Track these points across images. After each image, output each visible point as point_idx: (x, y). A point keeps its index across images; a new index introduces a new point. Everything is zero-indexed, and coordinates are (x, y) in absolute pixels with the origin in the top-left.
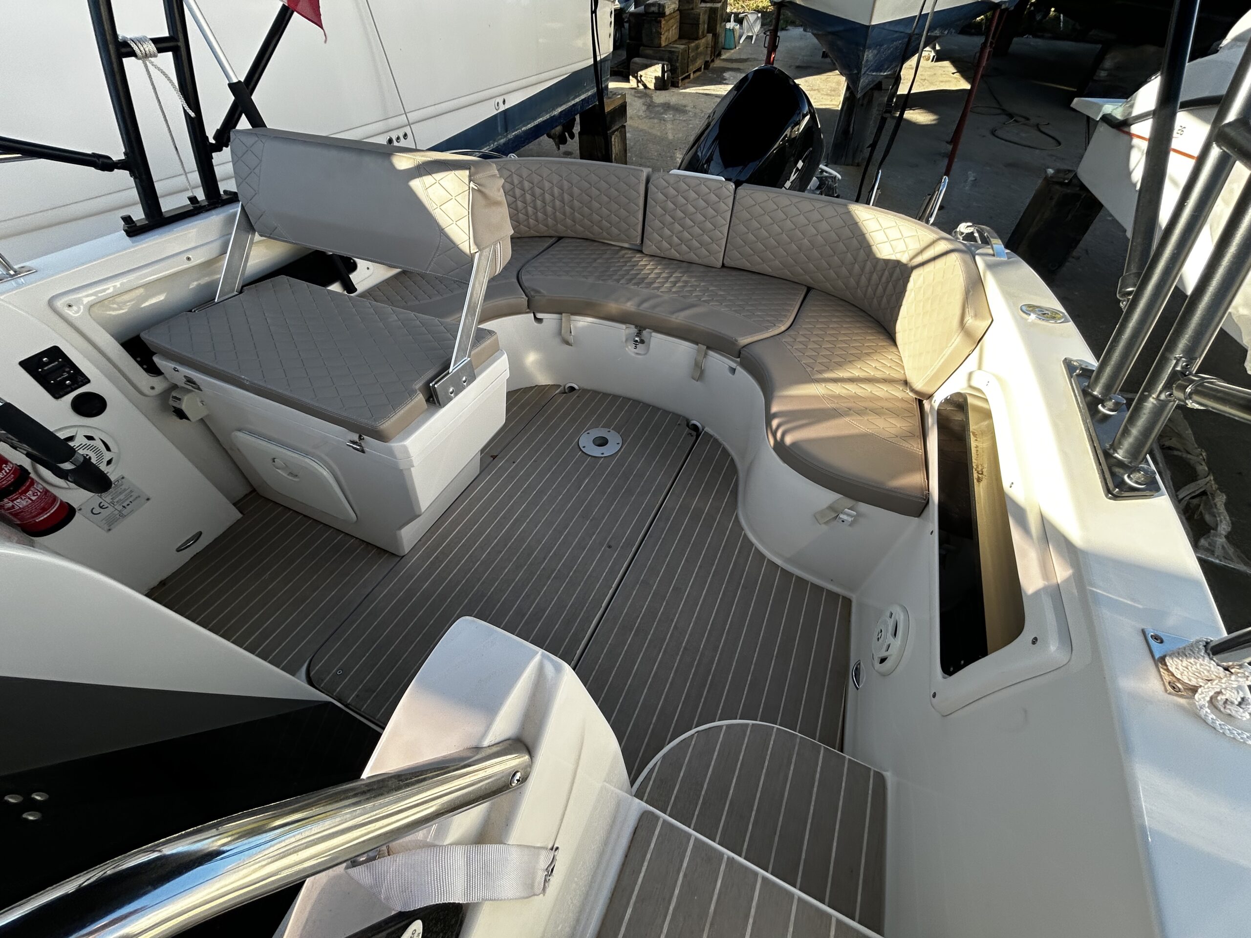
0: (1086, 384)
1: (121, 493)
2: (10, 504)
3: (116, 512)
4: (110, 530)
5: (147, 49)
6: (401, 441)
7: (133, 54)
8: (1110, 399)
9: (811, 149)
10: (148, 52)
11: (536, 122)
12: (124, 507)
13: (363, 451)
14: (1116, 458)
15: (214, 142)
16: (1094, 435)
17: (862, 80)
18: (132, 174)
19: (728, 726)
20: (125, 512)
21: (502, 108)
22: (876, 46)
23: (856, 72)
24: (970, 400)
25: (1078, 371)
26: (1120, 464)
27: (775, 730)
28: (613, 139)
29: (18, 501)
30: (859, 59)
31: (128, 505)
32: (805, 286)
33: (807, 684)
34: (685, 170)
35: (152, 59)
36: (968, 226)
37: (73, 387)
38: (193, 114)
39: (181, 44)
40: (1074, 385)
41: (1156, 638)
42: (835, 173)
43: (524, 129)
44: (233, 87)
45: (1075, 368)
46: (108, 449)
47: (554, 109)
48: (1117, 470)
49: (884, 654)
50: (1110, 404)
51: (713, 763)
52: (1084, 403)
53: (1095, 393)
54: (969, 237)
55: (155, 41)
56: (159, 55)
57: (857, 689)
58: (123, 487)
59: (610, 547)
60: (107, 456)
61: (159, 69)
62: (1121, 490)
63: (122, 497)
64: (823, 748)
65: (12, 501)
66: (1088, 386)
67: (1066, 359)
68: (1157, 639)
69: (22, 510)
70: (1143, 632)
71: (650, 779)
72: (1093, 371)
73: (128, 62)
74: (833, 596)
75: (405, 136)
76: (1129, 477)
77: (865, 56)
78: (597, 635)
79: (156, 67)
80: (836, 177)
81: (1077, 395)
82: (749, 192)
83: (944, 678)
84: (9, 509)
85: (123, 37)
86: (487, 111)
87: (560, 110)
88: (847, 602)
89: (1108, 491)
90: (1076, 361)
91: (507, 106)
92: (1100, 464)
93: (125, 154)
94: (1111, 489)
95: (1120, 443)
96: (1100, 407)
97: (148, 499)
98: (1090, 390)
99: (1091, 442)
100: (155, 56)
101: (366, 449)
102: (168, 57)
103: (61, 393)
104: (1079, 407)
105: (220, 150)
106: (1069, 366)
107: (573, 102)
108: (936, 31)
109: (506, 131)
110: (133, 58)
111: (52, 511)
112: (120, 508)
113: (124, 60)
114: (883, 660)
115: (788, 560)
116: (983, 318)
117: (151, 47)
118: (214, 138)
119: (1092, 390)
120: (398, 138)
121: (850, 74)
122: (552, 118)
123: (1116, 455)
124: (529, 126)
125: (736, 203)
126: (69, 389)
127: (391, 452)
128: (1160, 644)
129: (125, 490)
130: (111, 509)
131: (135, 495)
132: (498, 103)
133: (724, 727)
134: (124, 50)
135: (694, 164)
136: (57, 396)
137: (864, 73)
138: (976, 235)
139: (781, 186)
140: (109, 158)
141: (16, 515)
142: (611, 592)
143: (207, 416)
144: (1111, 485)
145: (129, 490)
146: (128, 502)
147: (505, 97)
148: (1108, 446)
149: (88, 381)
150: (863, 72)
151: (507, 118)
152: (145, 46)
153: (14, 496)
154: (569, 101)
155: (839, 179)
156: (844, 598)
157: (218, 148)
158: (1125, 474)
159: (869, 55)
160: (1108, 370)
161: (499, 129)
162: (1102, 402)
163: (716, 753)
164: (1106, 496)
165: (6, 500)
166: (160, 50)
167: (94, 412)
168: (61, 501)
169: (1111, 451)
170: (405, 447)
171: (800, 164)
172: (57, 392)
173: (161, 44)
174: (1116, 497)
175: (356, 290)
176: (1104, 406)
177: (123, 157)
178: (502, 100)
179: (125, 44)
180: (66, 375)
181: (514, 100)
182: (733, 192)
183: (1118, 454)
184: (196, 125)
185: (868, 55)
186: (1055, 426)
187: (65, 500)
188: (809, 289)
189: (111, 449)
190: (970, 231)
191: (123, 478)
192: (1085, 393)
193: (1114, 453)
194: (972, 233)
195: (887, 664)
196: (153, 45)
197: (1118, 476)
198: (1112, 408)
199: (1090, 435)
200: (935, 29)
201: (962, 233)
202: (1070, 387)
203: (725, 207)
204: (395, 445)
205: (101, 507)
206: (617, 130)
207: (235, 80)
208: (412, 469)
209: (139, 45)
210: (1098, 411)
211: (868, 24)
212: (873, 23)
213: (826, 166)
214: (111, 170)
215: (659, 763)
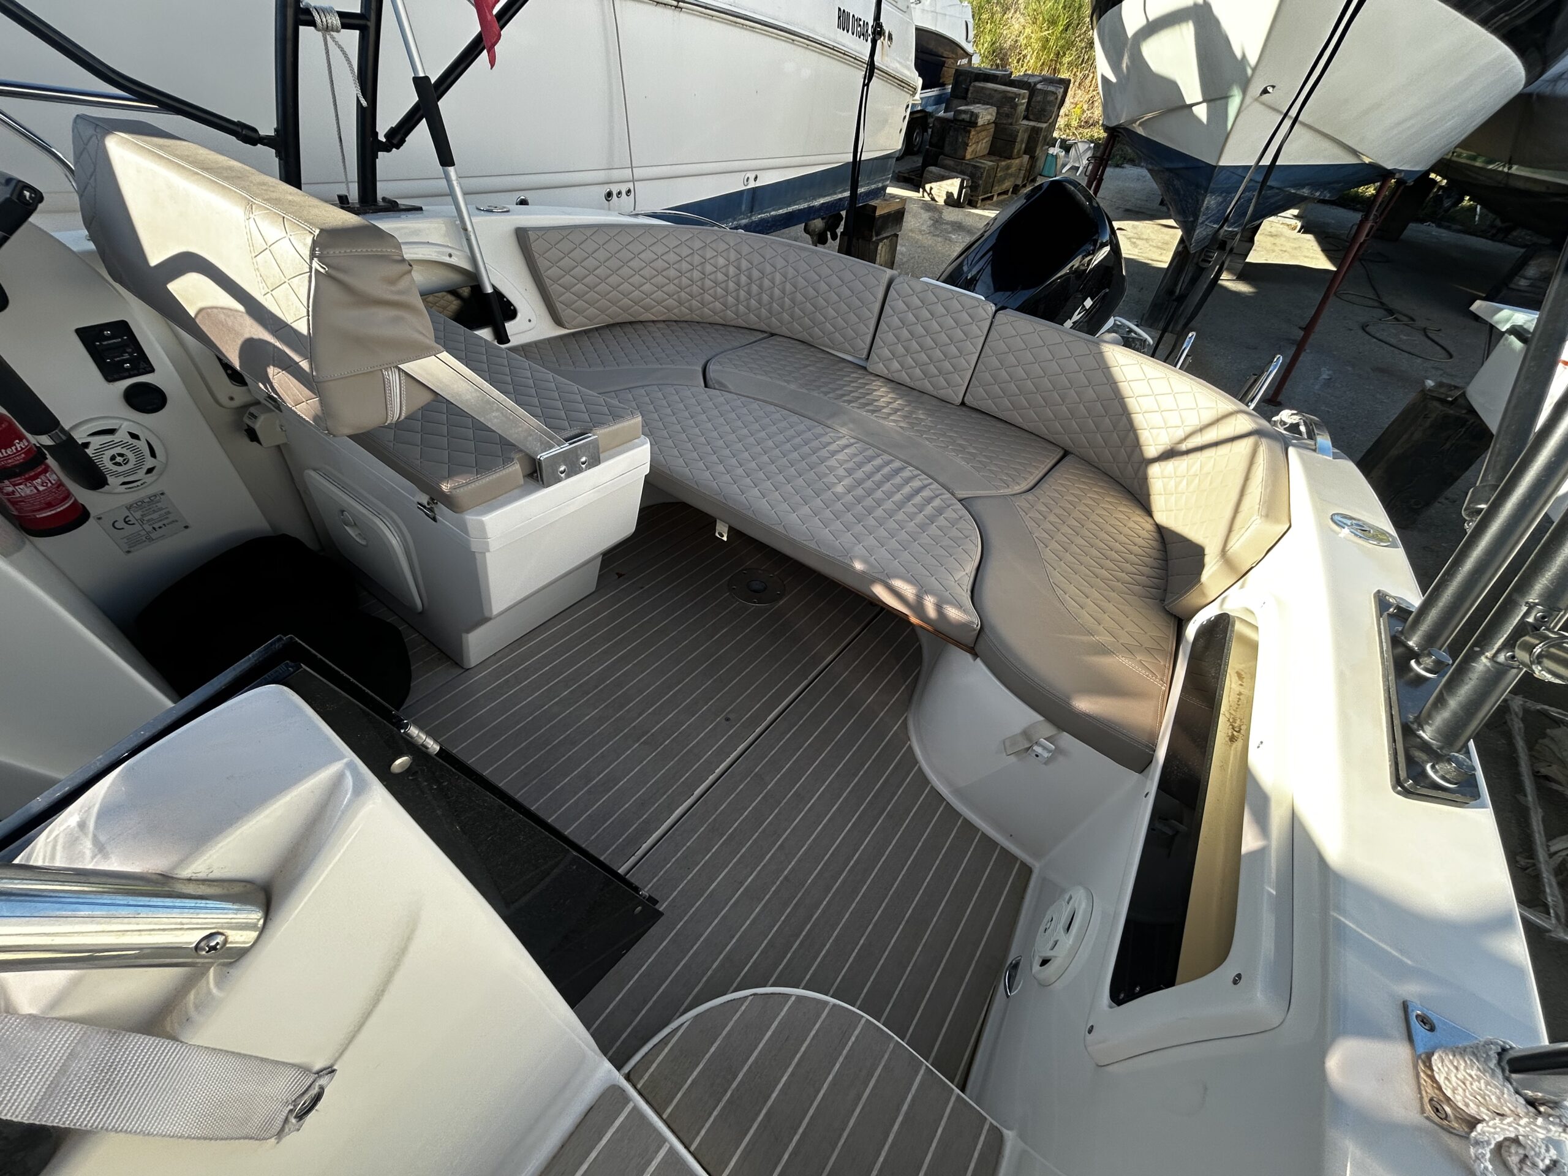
0: (1400, 629)
1: (154, 511)
2: (11, 489)
3: (143, 533)
4: (129, 552)
5: (329, 21)
6: (478, 515)
7: (312, 23)
8: (1430, 655)
9: (1107, 290)
10: (329, 25)
11: (790, 209)
12: (154, 528)
13: (434, 519)
14: (1420, 737)
15: (384, 140)
16: (1394, 698)
17: (1197, 232)
18: (278, 155)
19: (799, 998)
20: (154, 535)
21: (752, 185)
22: (1222, 193)
23: (1192, 219)
24: (1239, 627)
25: (1391, 610)
26: (1425, 747)
27: (863, 1021)
28: (879, 248)
29: (21, 487)
30: (1198, 204)
31: (160, 527)
32: (1063, 448)
33: (940, 970)
34: (943, 282)
35: (334, 34)
36: (1293, 414)
37: (132, 373)
38: (364, 103)
39: (371, 24)
40: (1382, 627)
41: (1424, 1020)
42: (1145, 336)
43: (773, 213)
44: (420, 83)
45: (1390, 605)
46: (153, 454)
47: (815, 199)
48: (1416, 753)
49: (1048, 954)
50: (1428, 661)
51: (761, 1046)
52: (1390, 653)
53: (1411, 643)
54: (1294, 428)
55: (342, 15)
56: (342, 30)
57: (1008, 996)
58: (159, 505)
59: (727, 720)
60: (150, 462)
61: (340, 47)
62: (1416, 782)
63: (155, 516)
64: (924, 1068)
65: (14, 485)
66: (1402, 632)
67: (1379, 591)
68: (1425, 1024)
69: (23, 499)
70: (1405, 1007)
71: (666, 1044)
72: (1412, 612)
73: (303, 30)
74: (1008, 857)
75: (629, 191)
76: (1433, 767)
77: (1206, 202)
78: (676, 830)
79: (336, 43)
80: (1146, 340)
81: (1384, 640)
82: (1011, 319)
83: (1111, 1007)
84: (8, 494)
85: (307, 4)
86: (733, 185)
87: (822, 201)
88: (1026, 871)
89: (1397, 782)
90: (1394, 598)
91: (758, 184)
92: (1394, 741)
93: (276, 130)
94: (1402, 779)
95: (1429, 716)
96: (1413, 663)
97: (186, 527)
98: (1403, 638)
99: (1388, 707)
100: (338, 31)
101: (438, 517)
102: (352, 38)
103: (115, 376)
104: (1382, 657)
105: (389, 151)
106: (1382, 601)
107: (840, 196)
108: (1304, 190)
109: (751, 212)
110: (312, 28)
111: (59, 510)
112: (148, 528)
113: (301, 28)
114: (1045, 962)
115: (958, 792)
116: (1277, 521)
117: (336, 21)
118: (386, 136)
119: (1405, 638)
120: (619, 193)
121: (1185, 222)
122: (810, 208)
123: (1421, 732)
124: (781, 212)
125: (993, 329)
126: (127, 374)
127: (464, 528)
128: (1429, 1033)
129: (161, 509)
130: (137, 527)
131: (171, 518)
132: (748, 178)
133: (793, 998)
134: (303, 17)
135: (954, 278)
136: (109, 378)
137: (1202, 223)
138: (1303, 428)
139: (1062, 323)
140: (255, 130)
141: (14, 503)
142: (712, 778)
143: (285, 444)
144: (1403, 774)
145: (166, 511)
146: (160, 524)
147: (757, 173)
148: (1411, 717)
149: (152, 370)
150: (1200, 221)
151: (756, 197)
152: (328, 17)
153: (18, 480)
154: (835, 194)
155: (1149, 344)
156: (1023, 864)
157: (387, 147)
158: (1428, 762)
159: (1210, 202)
160: (1433, 614)
161: (743, 207)
162: (1416, 656)
163: (769, 1033)
164: (1394, 788)
165: (7, 482)
166: (345, 26)
167: (150, 408)
168: (76, 500)
169: (1415, 726)
170: (482, 524)
171: (1088, 303)
172: (111, 373)
173: (348, 20)
174: (1407, 793)
175: (508, 341)
176: (1418, 663)
177: (272, 133)
178: (754, 177)
179: (307, 11)
180: (126, 356)
181: (768, 179)
182: (991, 315)
183: (1424, 731)
184: (367, 116)
185: (1209, 202)
186: (1341, 677)
187: (81, 501)
188: (1066, 453)
189: (157, 455)
190: (1295, 422)
191: (162, 494)
192: (1396, 641)
193: (1418, 730)
194: (1297, 425)
195: (1051, 968)
196: (337, 18)
197: (1417, 763)
198: (1429, 667)
199: (1390, 698)
200: (1303, 187)
201: (1285, 423)
202: (1376, 629)
203: (978, 332)
204: (470, 518)
205: (126, 522)
206: (887, 238)
207: (421, 74)
208: (487, 554)
209: (322, 15)
210: (1411, 669)
211: (1214, 164)
212: (1221, 164)
213: (1137, 326)
214: (254, 144)
215: (688, 1023)
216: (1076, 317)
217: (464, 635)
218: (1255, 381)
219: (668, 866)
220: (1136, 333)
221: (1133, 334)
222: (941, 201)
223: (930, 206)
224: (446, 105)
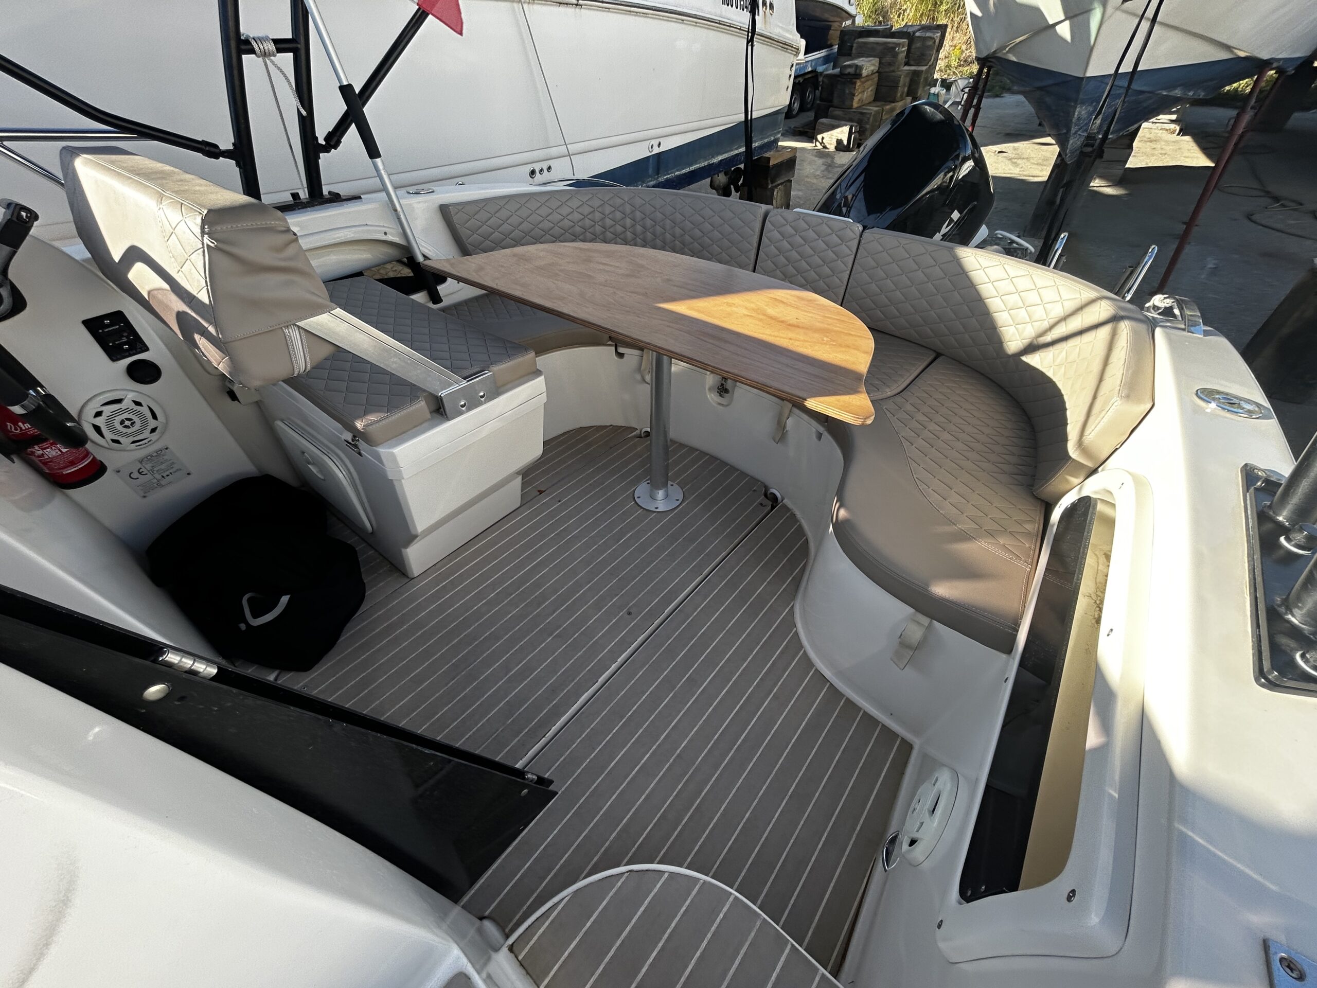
0: (1268, 503)
1: (162, 463)
2: (40, 452)
3: (155, 481)
4: (144, 497)
5: (266, 48)
6: (389, 448)
7: (252, 51)
8: (1301, 530)
9: (976, 203)
10: (267, 51)
11: (692, 168)
12: (163, 477)
13: (360, 454)
14: (1289, 622)
15: (324, 143)
16: (1259, 579)
17: (1071, 142)
18: (238, 165)
19: (672, 874)
20: (163, 482)
21: (656, 150)
22: (1092, 103)
23: (1064, 131)
24: (1100, 507)
25: (1259, 483)
26: (1294, 632)
27: (731, 899)
28: (775, 193)
29: (48, 450)
30: (1069, 115)
31: (168, 476)
32: (935, 351)
33: (821, 843)
34: (818, 211)
35: (272, 58)
36: (1165, 298)
37: (131, 352)
38: (304, 113)
39: (301, 46)
40: (1248, 502)
41: (1289, 964)
42: (1026, 245)
43: (677, 173)
44: (346, 90)
45: (1258, 478)
46: (155, 417)
47: (713, 157)
48: (1284, 641)
49: (915, 835)
50: (1299, 537)
51: (634, 921)
52: (1256, 530)
53: (1281, 519)
54: (1168, 312)
55: (276, 41)
56: (278, 54)
57: (886, 870)
58: (165, 457)
59: (629, 614)
60: (152, 423)
61: (279, 68)
62: (1282, 674)
63: (163, 467)
64: (789, 946)
65: (43, 449)
66: (1270, 507)
67: (1246, 465)
68: (1292, 970)
69: (51, 460)
70: (1266, 945)
71: (548, 918)
72: (1282, 484)
73: (245, 58)
74: (888, 735)
75: (549, 168)
76: (1303, 656)
77: (1076, 114)
79: (276, 66)
80: (1027, 249)
81: (1250, 517)
82: (877, 236)
83: (960, 904)
84: (39, 456)
85: (248, 36)
86: (640, 152)
87: (720, 158)
88: (907, 747)
89: (1260, 673)
90: (1263, 470)
91: (662, 149)
92: (1258, 626)
93: (234, 144)
94: (1265, 670)
95: (1299, 598)
96: (1282, 539)
97: (189, 474)
98: (1271, 513)
99: (1252, 590)
100: (275, 56)
101: (362, 452)
102: (286, 60)
103: (118, 357)
104: (1248, 535)
105: (328, 151)
106: (1249, 475)
107: (736, 152)
108: (1177, 91)
109: (658, 174)
110: (254, 55)
111: (80, 466)
112: (159, 477)
113: (244, 56)
114: (913, 842)
115: (840, 674)
116: (1139, 401)
117: (271, 47)
118: (325, 139)
119: (1274, 512)
120: (541, 170)
121: (1059, 135)
122: (710, 165)
123: (1290, 617)
124: (684, 171)
125: (861, 247)
126: (127, 354)
127: (378, 457)
128: (1298, 983)
129: (166, 460)
130: (149, 476)
131: (176, 467)
132: (652, 145)
133: (666, 875)
134: (243, 47)
135: (829, 206)
136: (114, 358)
137: (1076, 133)
138: (1176, 311)
139: (931, 236)
140: (216, 146)
141: (45, 463)
142: (614, 667)
143: (261, 401)
144: (1267, 665)
145: (171, 462)
146: (168, 473)
147: (661, 140)
148: (1278, 600)
149: (146, 349)
150: (1073, 130)
151: (659, 162)
152: (265, 45)
153: (45, 445)
154: (732, 150)
155: (1031, 252)
156: (904, 741)
157: (327, 148)
158: (1298, 650)
159: (1081, 111)
160: (1304, 486)
161: (650, 171)
162: (1286, 531)
163: (642, 909)
164: (1257, 680)
165: (36, 447)
166: (279, 50)
167: (148, 380)
168: (94, 457)
169: (1282, 610)
170: (393, 455)
171: (956, 215)
172: (114, 354)
173: (281, 45)
174: (1272, 685)
175: (441, 301)
176: (1288, 539)
177: (231, 147)
178: (657, 144)
179: (247, 42)
180: (125, 339)
181: (669, 144)
182: (858, 234)
183: (1293, 616)
184: (307, 124)
185: (1080, 113)
187: (99, 457)
188: (938, 355)
189: (158, 418)
190: (1168, 306)
191: (166, 449)
192: (1263, 517)
193: (1286, 614)
194: (1171, 308)
195: (919, 848)
196: (272, 44)
197: (1284, 652)
198: (1302, 543)
199: (1255, 579)
200: (1174, 87)
201: (1159, 308)
202: (1243, 504)
203: (847, 251)
204: (382, 450)
205: (140, 473)
206: (782, 184)
207: (345, 83)
208: (403, 481)
209: (260, 44)
210: (1281, 546)
211: (1081, 76)
212: (1088, 74)
213: (1019, 237)
214: (217, 158)
215: (567, 899)
216: (944, 230)
217: (403, 550)
218: (1132, 273)
219: (574, 746)
220: (1017, 243)
221: (1015, 245)
222: (832, 147)
223: (823, 154)
224: (369, 110)
